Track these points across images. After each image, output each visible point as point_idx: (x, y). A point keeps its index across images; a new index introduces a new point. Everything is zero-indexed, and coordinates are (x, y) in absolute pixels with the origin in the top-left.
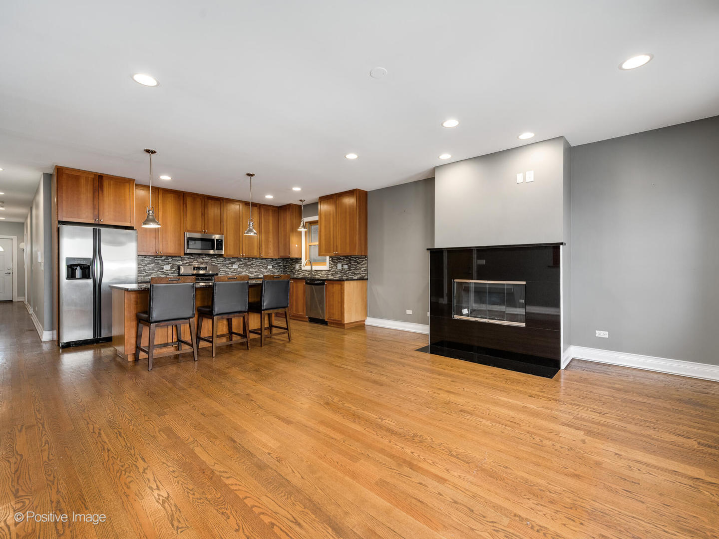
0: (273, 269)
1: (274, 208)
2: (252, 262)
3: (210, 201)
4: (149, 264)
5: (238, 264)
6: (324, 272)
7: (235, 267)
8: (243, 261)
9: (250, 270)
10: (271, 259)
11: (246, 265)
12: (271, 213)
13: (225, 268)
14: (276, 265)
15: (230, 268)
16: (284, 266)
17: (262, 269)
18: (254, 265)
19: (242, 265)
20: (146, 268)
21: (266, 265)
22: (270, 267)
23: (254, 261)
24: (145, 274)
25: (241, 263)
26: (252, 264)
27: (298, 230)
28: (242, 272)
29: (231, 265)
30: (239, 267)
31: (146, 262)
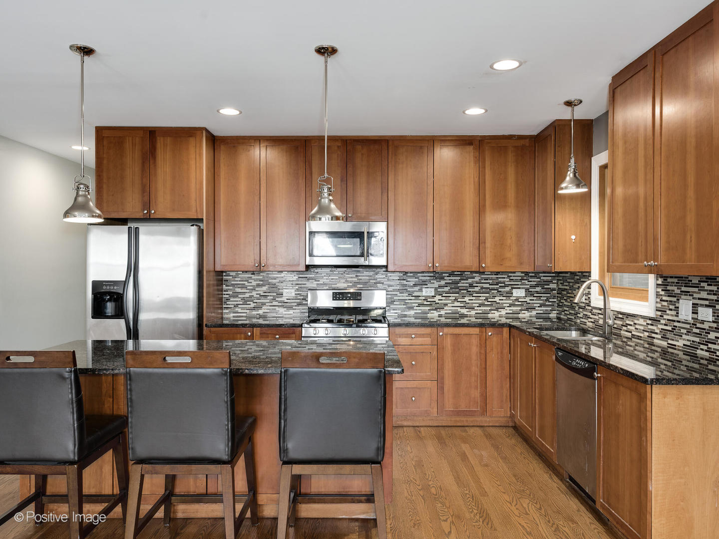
0: (527, 299)
1: (522, 142)
2: (470, 281)
3: (359, 147)
4: (258, 285)
5: (436, 284)
6: (641, 321)
7: (428, 292)
8: (448, 280)
9: (467, 299)
10: (522, 272)
11: (455, 287)
12: (511, 157)
13: (405, 296)
14: (538, 289)
15: (416, 294)
16: (560, 291)
17: (497, 299)
18: (477, 289)
19: (447, 289)
20: (254, 293)
21: (507, 289)
22: (519, 293)
23: (477, 279)
24: (252, 305)
25: (443, 283)
26: (471, 286)
27: (560, 192)
28: (446, 305)
29: (417, 288)
30: (437, 293)
31: (254, 283)
